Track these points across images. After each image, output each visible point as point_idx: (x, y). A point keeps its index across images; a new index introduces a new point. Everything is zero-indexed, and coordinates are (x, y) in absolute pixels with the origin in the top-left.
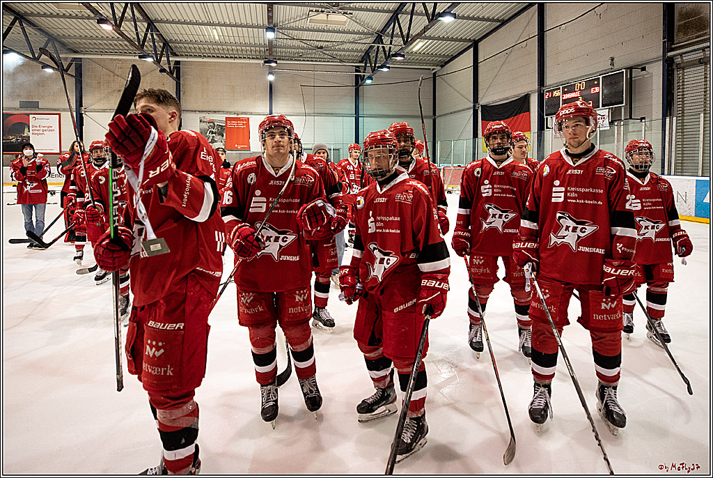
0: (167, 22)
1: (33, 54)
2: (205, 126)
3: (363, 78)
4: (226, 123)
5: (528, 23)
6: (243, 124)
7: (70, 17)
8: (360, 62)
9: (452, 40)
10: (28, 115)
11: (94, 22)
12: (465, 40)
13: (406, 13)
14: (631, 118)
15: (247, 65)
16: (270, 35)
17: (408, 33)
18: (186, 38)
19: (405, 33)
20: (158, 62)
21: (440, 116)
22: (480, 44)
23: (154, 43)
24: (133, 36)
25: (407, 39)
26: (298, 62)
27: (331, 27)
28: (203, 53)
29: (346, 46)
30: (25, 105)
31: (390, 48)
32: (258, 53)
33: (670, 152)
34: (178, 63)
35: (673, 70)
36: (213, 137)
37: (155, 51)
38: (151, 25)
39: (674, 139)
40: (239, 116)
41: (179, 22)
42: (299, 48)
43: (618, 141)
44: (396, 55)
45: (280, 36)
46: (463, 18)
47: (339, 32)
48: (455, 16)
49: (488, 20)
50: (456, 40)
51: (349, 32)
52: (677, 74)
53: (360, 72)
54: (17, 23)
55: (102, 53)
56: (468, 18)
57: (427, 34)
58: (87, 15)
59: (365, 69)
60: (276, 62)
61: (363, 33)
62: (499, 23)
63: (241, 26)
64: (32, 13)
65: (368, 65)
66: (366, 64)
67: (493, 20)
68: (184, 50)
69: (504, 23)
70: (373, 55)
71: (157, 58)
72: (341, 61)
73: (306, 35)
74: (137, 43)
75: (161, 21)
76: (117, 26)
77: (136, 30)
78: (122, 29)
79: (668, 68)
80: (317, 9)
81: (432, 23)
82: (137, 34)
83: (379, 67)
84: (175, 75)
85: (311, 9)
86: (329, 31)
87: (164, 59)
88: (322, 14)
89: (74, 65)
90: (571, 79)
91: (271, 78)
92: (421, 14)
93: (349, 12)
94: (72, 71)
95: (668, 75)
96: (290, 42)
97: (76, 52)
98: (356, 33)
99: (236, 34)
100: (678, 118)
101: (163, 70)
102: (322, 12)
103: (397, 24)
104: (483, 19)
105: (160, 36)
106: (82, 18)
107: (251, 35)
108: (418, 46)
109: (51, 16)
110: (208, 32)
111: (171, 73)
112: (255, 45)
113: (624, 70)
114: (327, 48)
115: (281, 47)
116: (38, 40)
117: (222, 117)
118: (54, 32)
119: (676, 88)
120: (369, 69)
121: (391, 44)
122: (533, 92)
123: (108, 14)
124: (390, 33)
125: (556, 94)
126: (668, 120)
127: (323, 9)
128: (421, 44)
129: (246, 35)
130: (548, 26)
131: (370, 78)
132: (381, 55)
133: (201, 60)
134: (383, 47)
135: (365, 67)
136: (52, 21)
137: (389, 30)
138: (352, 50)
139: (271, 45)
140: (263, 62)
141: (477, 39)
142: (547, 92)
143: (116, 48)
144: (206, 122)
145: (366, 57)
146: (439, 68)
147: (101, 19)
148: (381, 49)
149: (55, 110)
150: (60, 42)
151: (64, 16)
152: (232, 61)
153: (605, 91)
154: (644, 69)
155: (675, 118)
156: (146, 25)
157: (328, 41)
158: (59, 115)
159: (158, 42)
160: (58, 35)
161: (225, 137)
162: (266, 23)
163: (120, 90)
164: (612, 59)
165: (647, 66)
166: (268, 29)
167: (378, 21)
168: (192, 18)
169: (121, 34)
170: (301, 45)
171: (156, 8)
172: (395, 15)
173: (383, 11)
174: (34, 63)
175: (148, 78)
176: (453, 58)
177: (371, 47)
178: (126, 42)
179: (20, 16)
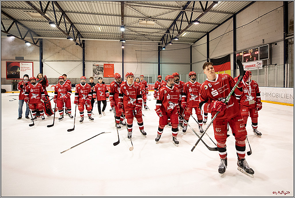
0: (79, 23)
1: (22, 37)
2: (95, 67)
3: (161, 48)
4: (104, 66)
5: (229, 25)
6: (111, 67)
7: (38, 21)
8: (160, 41)
9: (198, 32)
10: (19, 62)
11: (48, 23)
12: (204, 32)
13: (179, 21)
14: (271, 64)
15: (113, 42)
16: (123, 30)
17: (180, 29)
18: (87, 31)
19: (179, 29)
20: (75, 40)
21: (194, 63)
22: (210, 34)
23: (73, 32)
24: (64, 29)
25: (180, 31)
26: (134, 41)
27: (148, 26)
28: (94, 37)
29: (154, 34)
30: (17, 58)
31: (173, 35)
32: (117, 37)
33: (287, 78)
34: (84, 41)
35: (288, 45)
36: (99, 72)
37: (74, 36)
38: (72, 25)
39: (288, 73)
40: (110, 63)
41: (84, 24)
42: (135, 35)
43: (266, 74)
44: (175, 38)
45: (127, 30)
46: (203, 23)
47: (151, 28)
48: (199, 22)
49: (213, 24)
50: (200, 32)
51: (155, 29)
52: (289, 46)
53: (160, 45)
54: (15, 24)
55: (51, 37)
56: (205, 23)
57: (188, 29)
58: (45, 21)
59: (162, 44)
60: (125, 41)
61: (161, 29)
62: (217, 25)
63: (111, 26)
64: (21, 19)
65: (164, 42)
66: (163, 42)
67: (215, 24)
68: (86, 36)
69: (219, 25)
70: (165, 38)
71: (75, 39)
72: (152, 40)
73: (137, 29)
74: (66, 32)
75: (77, 23)
76: (58, 25)
77: (66, 27)
78: (60, 26)
79: (286, 43)
80: (142, 19)
81: (189, 25)
82: (66, 29)
83: (168, 43)
84: (82, 46)
85: (140, 19)
86: (147, 28)
87: (78, 39)
88: (144, 21)
89: (39, 41)
90: (247, 48)
91: (123, 47)
92: (185, 21)
93: (155, 20)
94: (38, 44)
95: (286, 46)
96: (131, 33)
97: (40, 36)
98: (159, 29)
99: (108, 29)
100: (290, 64)
101: (77, 44)
103: (175, 25)
104: (211, 23)
105: (76, 29)
106: (43, 21)
107: (115, 29)
108: (184, 34)
109: (30, 20)
110: (96, 28)
111: (81, 45)
112: (116, 34)
113: (268, 45)
114: (146, 35)
115: (127, 34)
116: (23, 31)
117: (102, 64)
118: (31, 27)
119: (289, 52)
120: (164, 44)
121: (173, 33)
122: (232, 53)
123: (54, 20)
124: (173, 29)
125: (241, 54)
126: (286, 65)
127: (145, 19)
128: (185, 34)
129: (112, 29)
130: (238, 26)
131: (164, 47)
132: (169, 38)
133: (93, 40)
134: (170, 35)
135: (162, 43)
136: (30, 23)
137: (172, 28)
138: (157, 36)
139: (123, 32)
140: (119, 41)
141: (208, 32)
142: (237, 53)
143: (57, 34)
144: (95, 66)
145: (163, 39)
146: (193, 43)
147: (51, 22)
149: (31, 60)
150: (33, 32)
151: (35, 21)
152: (106, 40)
153: (261, 53)
154: (276, 44)
155: (289, 64)
156: (70, 25)
157: (147, 32)
158: (33, 62)
159: (75, 32)
160: (32, 29)
161: (103, 72)
162: (121, 24)
163: (59, 52)
164: (263, 40)
165: (277, 43)
166: (122, 27)
167: (168, 24)
168: (90, 22)
169: (60, 29)
170: (136, 33)
171: (74, 17)
172: (175, 22)
173: (170, 20)
174: (22, 40)
175: (71, 47)
176: (199, 39)
177: (165, 35)
178: (61, 32)
179: (16, 21)
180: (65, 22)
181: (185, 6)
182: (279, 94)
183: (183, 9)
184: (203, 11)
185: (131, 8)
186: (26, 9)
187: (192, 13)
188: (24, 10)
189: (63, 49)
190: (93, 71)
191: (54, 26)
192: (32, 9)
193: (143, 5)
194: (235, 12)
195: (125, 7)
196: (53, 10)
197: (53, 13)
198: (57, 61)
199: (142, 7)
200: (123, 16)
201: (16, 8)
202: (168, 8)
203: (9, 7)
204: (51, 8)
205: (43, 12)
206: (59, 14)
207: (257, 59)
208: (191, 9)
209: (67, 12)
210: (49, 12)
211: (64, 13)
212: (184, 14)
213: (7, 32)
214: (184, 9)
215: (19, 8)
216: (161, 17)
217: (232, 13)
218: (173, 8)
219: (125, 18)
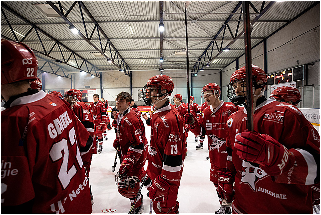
0: (128, 58)
1: (89, 72)
2: (140, 92)
3: (194, 74)
5: (259, 50)
7: (99, 59)
8: (193, 68)
9: (228, 58)
10: (87, 90)
12: (233, 58)
13: (210, 49)
14: (307, 85)
16: (161, 61)
18: (134, 63)
19: (210, 56)
20: (125, 72)
21: (223, 87)
22: (239, 59)
23: (124, 66)
24: (117, 64)
25: (211, 58)
26: (171, 69)
27: (182, 56)
28: (139, 68)
30: (86, 87)
32: (157, 67)
34: (131, 72)
37: (124, 68)
38: (123, 60)
41: (131, 58)
42: (171, 64)
44: (206, 65)
45: (165, 61)
46: (232, 49)
48: (229, 49)
49: (242, 49)
50: (230, 58)
53: (193, 72)
54: (84, 62)
55: (108, 70)
56: (234, 49)
57: (218, 56)
58: (104, 58)
59: (195, 71)
60: (163, 70)
61: (194, 58)
63: (152, 58)
64: (88, 59)
65: (196, 69)
66: (195, 69)
68: (133, 67)
70: (197, 65)
71: (125, 70)
72: (186, 68)
73: (173, 60)
74: (118, 66)
75: (126, 58)
76: (113, 61)
77: (118, 62)
80: (177, 50)
81: (220, 52)
83: (200, 70)
85: (175, 50)
86: (181, 58)
87: (127, 71)
88: (179, 52)
89: (100, 74)
90: (279, 71)
92: (216, 49)
96: (168, 63)
97: (101, 70)
98: (191, 58)
99: (150, 61)
101: (126, 74)
102: (179, 51)
103: (206, 54)
104: (240, 49)
105: (126, 63)
106: (102, 59)
107: (155, 61)
108: (215, 61)
109: (94, 59)
110: (140, 60)
111: (129, 75)
112: (156, 64)
113: (304, 66)
114: (181, 64)
115: (165, 64)
116: (90, 67)
118: (94, 64)
120: (196, 71)
121: (204, 61)
123: (110, 58)
125: (272, 76)
128: (216, 60)
129: (153, 61)
130: (268, 50)
131: (196, 74)
132: (201, 65)
133: (138, 70)
134: (201, 62)
135: (195, 70)
136: (94, 61)
137: (204, 56)
139: (161, 63)
140: (159, 70)
141: (238, 57)
143: (112, 68)
145: (195, 66)
146: (223, 69)
147: (108, 59)
148: (201, 63)
149: (95, 89)
150: (96, 67)
151: (97, 59)
152: (148, 70)
153: (294, 74)
154: (313, 64)
156: (121, 60)
157: (181, 61)
160: (96, 65)
162: (160, 56)
163: (113, 82)
164: (298, 61)
165: (315, 63)
166: (161, 59)
167: (199, 53)
168: (135, 57)
169: (114, 63)
170: (172, 63)
171: (124, 54)
172: (206, 51)
173: (201, 49)
174: (89, 74)
175: (122, 77)
176: (228, 65)
177: (197, 63)
178: (115, 66)
179: (85, 60)
180: (118, 58)
181: (216, 35)
182: (317, 115)
183: (213, 39)
184: (233, 39)
185: (168, 42)
186: (91, 51)
187: (222, 41)
188: (90, 52)
189: (117, 79)
190: (139, 95)
191: (110, 62)
192: (95, 51)
193: (178, 39)
194: (266, 36)
195: (163, 42)
196: (109, 49)
197: (109, 52)
198: (113, 88)
199: (177, 41)
200: (162, 49)
201: (85, 51)
202: (199, 39)
203: (81, 51)
204: (108, 49)
205: (103, 52)
206: (114, 52)
207: (290, 81)
208: (221, 38)
209: (119, 50)
210: (106, 51)
211: (117, 51)
212: (215, 43)
213: (79, 69)
214: (215, 39)
215: (87, 51)
216: (193, 47)
217: (262, 38)
218: (204, 39)
219: (163, 50)
